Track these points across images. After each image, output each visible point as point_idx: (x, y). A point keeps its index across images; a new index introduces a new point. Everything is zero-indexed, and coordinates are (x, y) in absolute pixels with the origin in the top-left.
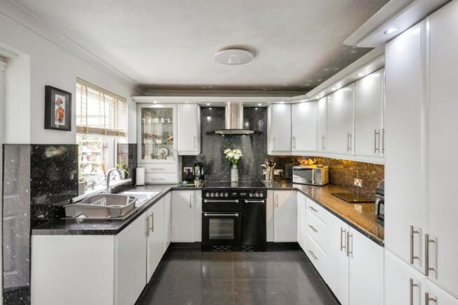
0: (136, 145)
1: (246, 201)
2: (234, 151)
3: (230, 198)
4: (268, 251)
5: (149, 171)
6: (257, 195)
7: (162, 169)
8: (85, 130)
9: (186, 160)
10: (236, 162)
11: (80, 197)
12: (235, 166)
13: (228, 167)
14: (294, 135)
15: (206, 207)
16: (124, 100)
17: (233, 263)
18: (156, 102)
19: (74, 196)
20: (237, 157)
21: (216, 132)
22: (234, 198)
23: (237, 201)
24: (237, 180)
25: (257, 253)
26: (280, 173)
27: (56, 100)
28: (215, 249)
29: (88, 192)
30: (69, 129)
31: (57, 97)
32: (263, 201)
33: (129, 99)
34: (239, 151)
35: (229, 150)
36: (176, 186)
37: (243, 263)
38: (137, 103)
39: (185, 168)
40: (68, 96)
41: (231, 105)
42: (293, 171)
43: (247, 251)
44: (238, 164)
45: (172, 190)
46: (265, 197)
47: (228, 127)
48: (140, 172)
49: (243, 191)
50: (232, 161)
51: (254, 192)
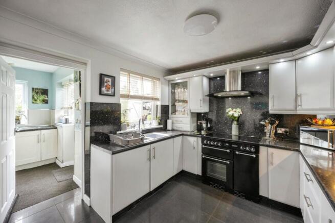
0: (168, 106)
1: (237, 153)
2: (234, 110)
3: (222, 147)
4: (262, 204)
5: (175, 122)
6: (248, 149)
7: (181, 121)
8: (128, 97)
9: (199, 116)
10: (237, 119)
11: (122, 132)
12: (235, 122)
13: (230, 122)
14: (299, 93)
15: (204, 151)
16: (159, 79)
17: (220, 201)
18: (178, 78)
19: (118, 131)
20: (236, 115)
21: (215, 95)
22: (227, 148)
23: (228, 151)
24: (237, 134)
25: (247, 201)
26: (286, 132)
27: (105, 80)
28: (212, 184)
29: (129, 130)
30: (114, 95)
31: (106, 79)
32: (254, 156)
33: (162, 79)
34: (239, 110)
35: (231, 109)
36: (189, 133)
37: (229, 205)
38: (169, 81)
39: (198, 122)
40: (113, 78)
41: (230, 72)
42: (301, 132)
43: (239, 196)
44: (238, 121)
45: (182, 135)
46: (257, 152)
47: (227, 89)
48: (169, 122)
49: (235, 143)
50: (233, 118)
51: (245, 145)
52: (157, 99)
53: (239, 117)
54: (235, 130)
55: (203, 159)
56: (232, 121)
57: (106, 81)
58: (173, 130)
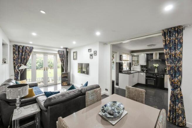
0: (131, 63)
1: (158, 76)
2: (156, 64)
3: (153, 75)
5: (134, 68)
7: (136, 68)
8: (124, 60)
9: (142, 66)
12: (156, 68)
15: (146, 77)
16: (129, 54)
20: (157, 66)
23: (155, 76)
29: (124, 70)
30: (122, 60)
33: (130, 54)
35: (154, 64)
36: (140, 72)
39: (142, 68)
41: (155, 53)
44: (157, 68)
45: (138, 72)
46: (164, 76)
47: (154, 59)
48: (132, 68)
49: (156, 74)
50: (156, 67)
51: (160, 74)
52: (128, 61)
53: (157, 67)
54: (156, 71)
55: (146, 79)
56: (155, 68)
57: (121, 57)
58: (133, 71)
